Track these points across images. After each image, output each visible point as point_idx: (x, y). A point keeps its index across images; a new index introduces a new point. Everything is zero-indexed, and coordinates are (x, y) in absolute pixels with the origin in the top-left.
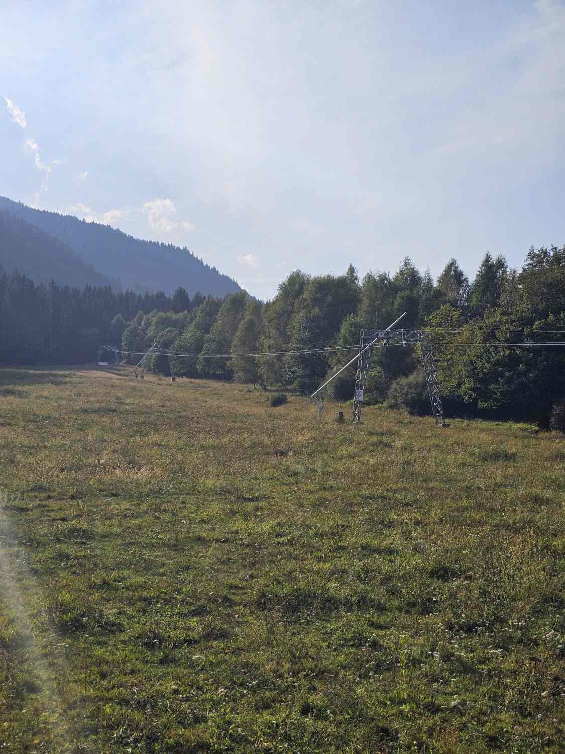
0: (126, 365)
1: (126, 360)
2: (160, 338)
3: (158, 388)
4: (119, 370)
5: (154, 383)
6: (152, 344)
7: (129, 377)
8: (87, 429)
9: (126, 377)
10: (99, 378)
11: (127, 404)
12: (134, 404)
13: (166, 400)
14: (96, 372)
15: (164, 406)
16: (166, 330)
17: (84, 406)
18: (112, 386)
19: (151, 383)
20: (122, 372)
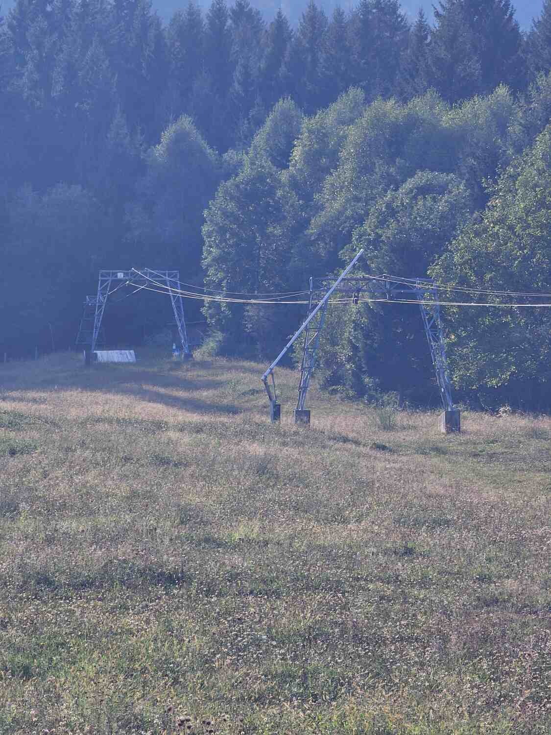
0: (223, 361)
1: (220, 336)
2: (382, 223)
3: (380, 465)
4: (190, 385)
5: (357, 443)
6: (343, 254)
7: (239, 418)
8: (53, 667)
9: (224, 419)
10: (101, 427)
11: (236, 547)
12: (266, 543)
13: (417, 523)
14: (87, 397)
15: (409, 551)
16: (410, 184)
17: (36, 560)
18: (162, 461)
19: (346, 440)
20: (205, 395)
